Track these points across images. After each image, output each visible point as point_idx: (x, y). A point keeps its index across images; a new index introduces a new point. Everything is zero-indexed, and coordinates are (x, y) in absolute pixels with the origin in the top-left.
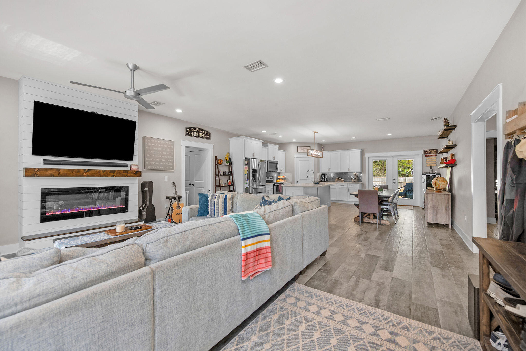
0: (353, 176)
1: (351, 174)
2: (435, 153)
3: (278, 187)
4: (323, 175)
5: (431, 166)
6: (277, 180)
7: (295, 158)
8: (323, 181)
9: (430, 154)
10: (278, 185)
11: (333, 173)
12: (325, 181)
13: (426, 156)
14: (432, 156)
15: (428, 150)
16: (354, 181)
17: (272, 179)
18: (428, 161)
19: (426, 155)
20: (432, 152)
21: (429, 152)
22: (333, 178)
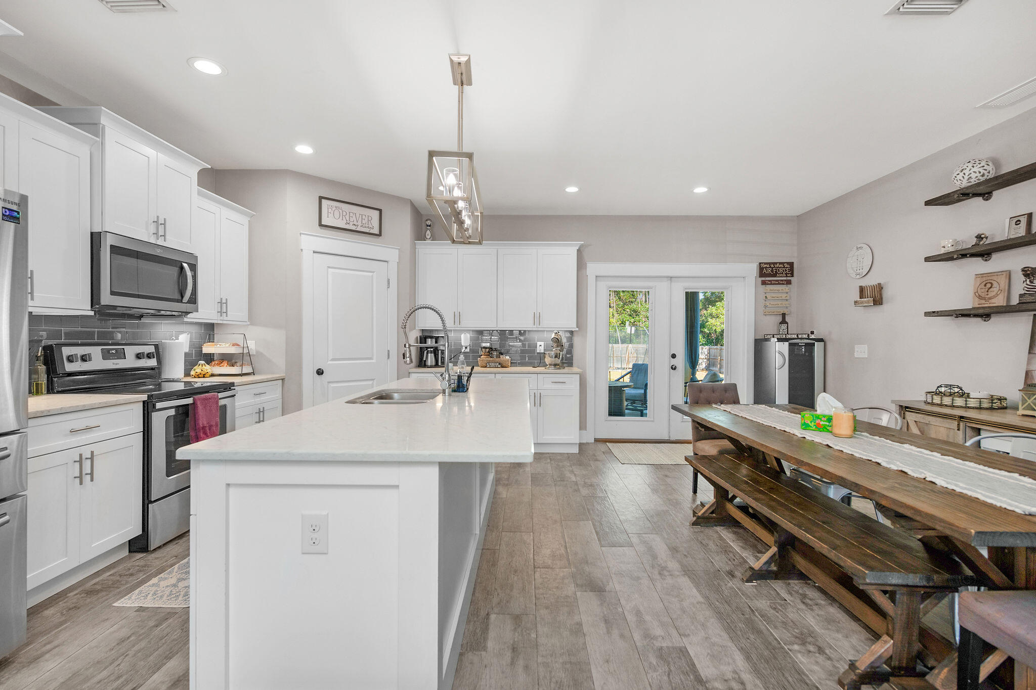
0: (542, 343)
1: (535, 336)
2: (786, 274)
3: (186, 414)
4: (431, 337)
5: (784, 315)
6: (190, 364)
7: (307, 256)
8: (429, 363)
9: (775, 275)
10: (189, 401)
11: (468, 331)
12: (437, 365)
13: (764, 283)
14: (779, 283)
15: (769, 264)
16: (555, 365)
17: (153, 363)
18: (769, 296)
19: (763, 279)
20: (781, 270)
21: (772, 271)
22: (468, 350)
